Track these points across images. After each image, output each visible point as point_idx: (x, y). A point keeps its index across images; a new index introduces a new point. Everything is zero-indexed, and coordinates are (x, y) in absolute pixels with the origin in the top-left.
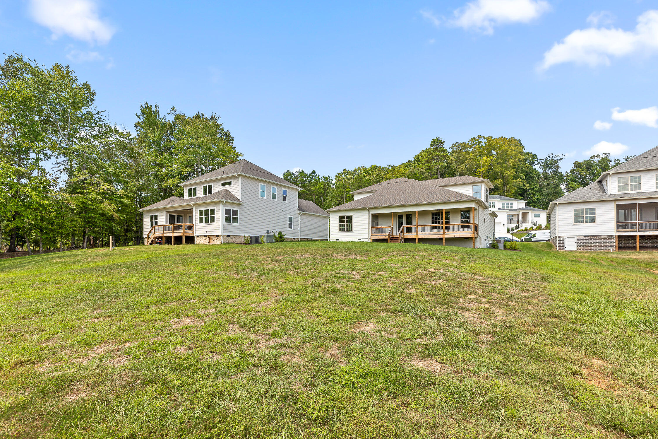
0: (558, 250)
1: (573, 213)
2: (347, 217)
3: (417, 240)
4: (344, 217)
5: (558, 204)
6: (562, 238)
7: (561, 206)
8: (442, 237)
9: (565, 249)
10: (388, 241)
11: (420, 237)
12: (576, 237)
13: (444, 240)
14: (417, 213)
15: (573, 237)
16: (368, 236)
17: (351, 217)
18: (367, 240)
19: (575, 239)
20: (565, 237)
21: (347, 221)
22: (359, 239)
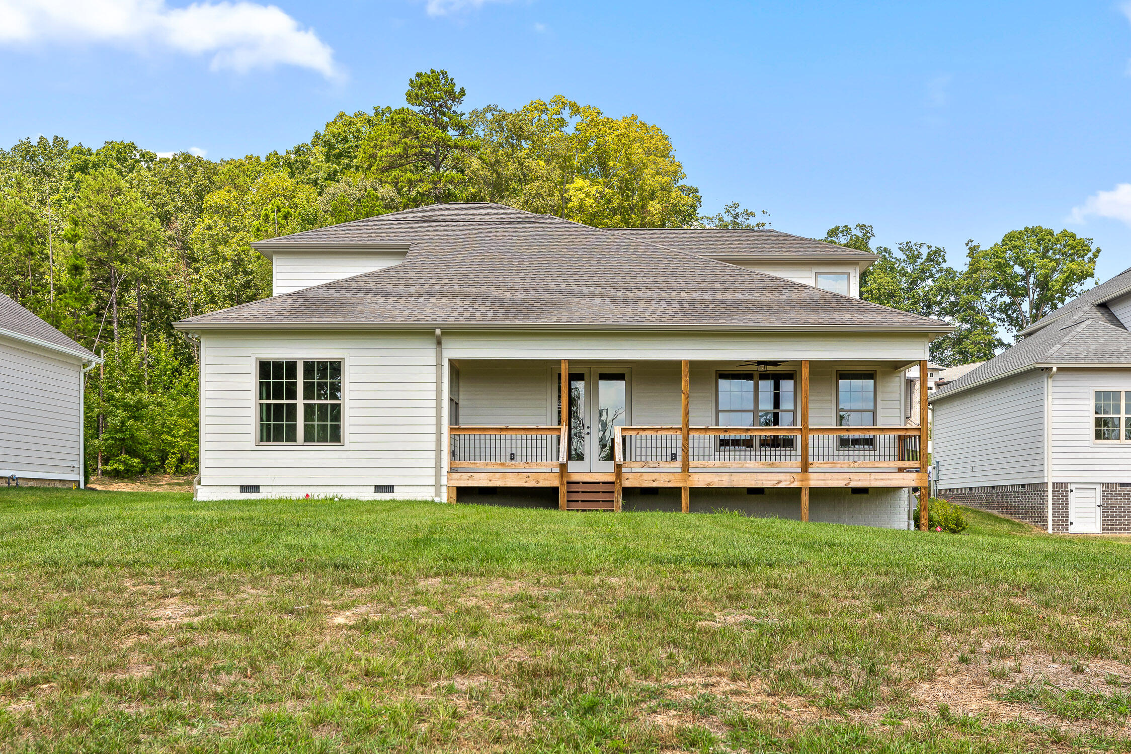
0: (1050, 530)
1: (1092, 403)
2: (309, 367)
3: (685, 499)
4: (291, 366)
5: (1055, 369)
6: (1062, 489)
7: (1064, 376)
8: (796, 484)
9: (1072, 529)
10: (562, 498)
11: (700, 481)
12: (1099, 488)
13: (805, 498)
14: (685, 370)
15: (1088, 486)
16: (432, 472)
17: (336, 368)
18: (427, 494)
19: (1097, 496)
20: (1070, 487)
21: (308, 388)
22: (379, 489)
